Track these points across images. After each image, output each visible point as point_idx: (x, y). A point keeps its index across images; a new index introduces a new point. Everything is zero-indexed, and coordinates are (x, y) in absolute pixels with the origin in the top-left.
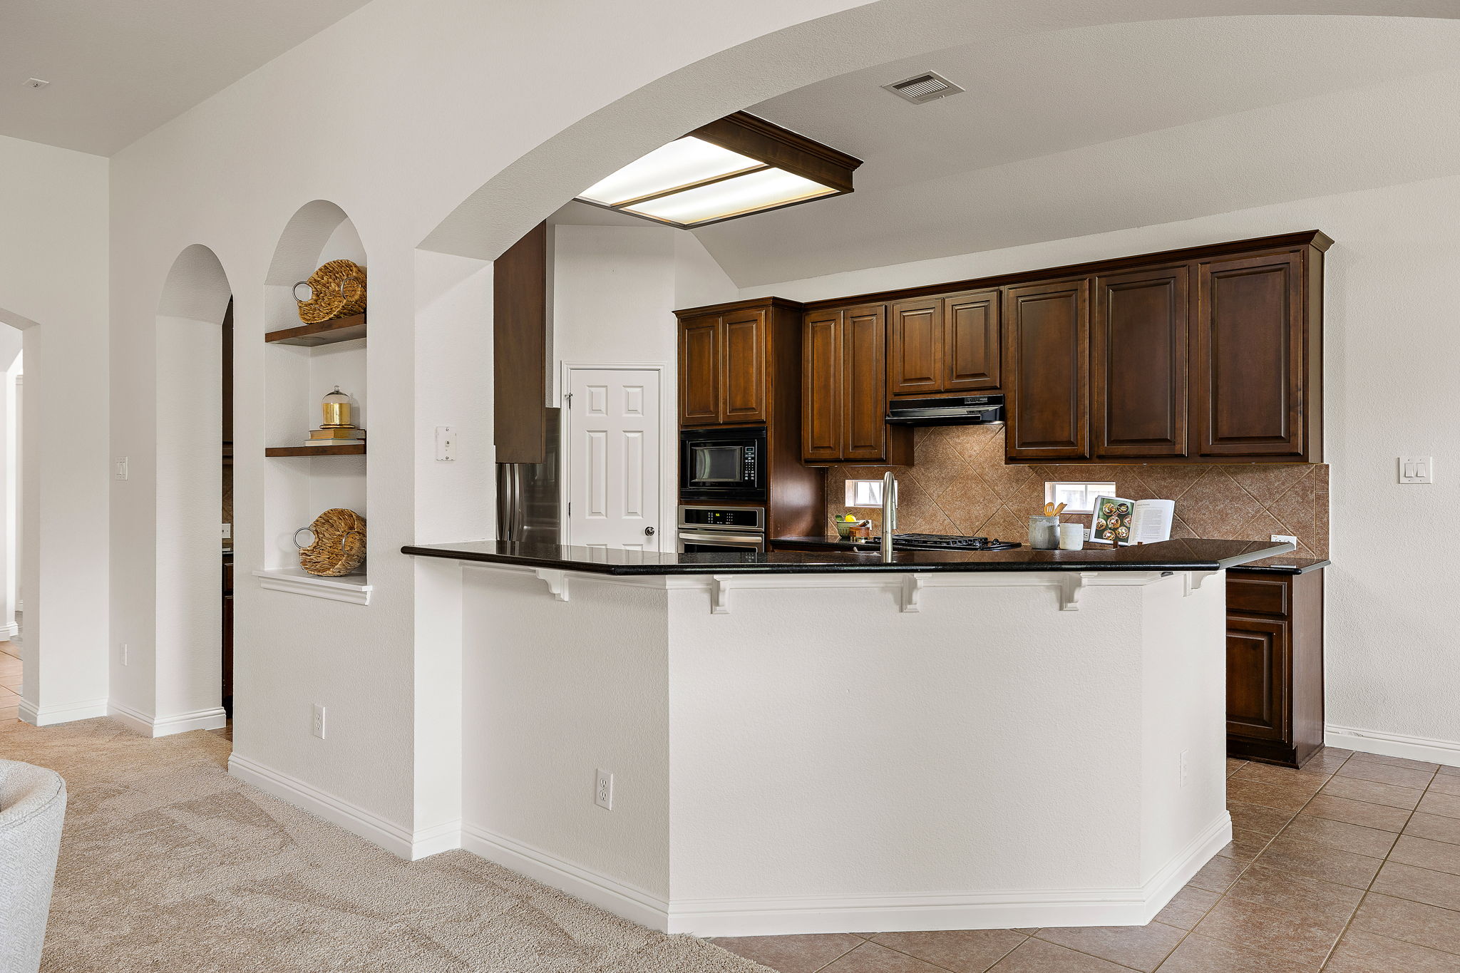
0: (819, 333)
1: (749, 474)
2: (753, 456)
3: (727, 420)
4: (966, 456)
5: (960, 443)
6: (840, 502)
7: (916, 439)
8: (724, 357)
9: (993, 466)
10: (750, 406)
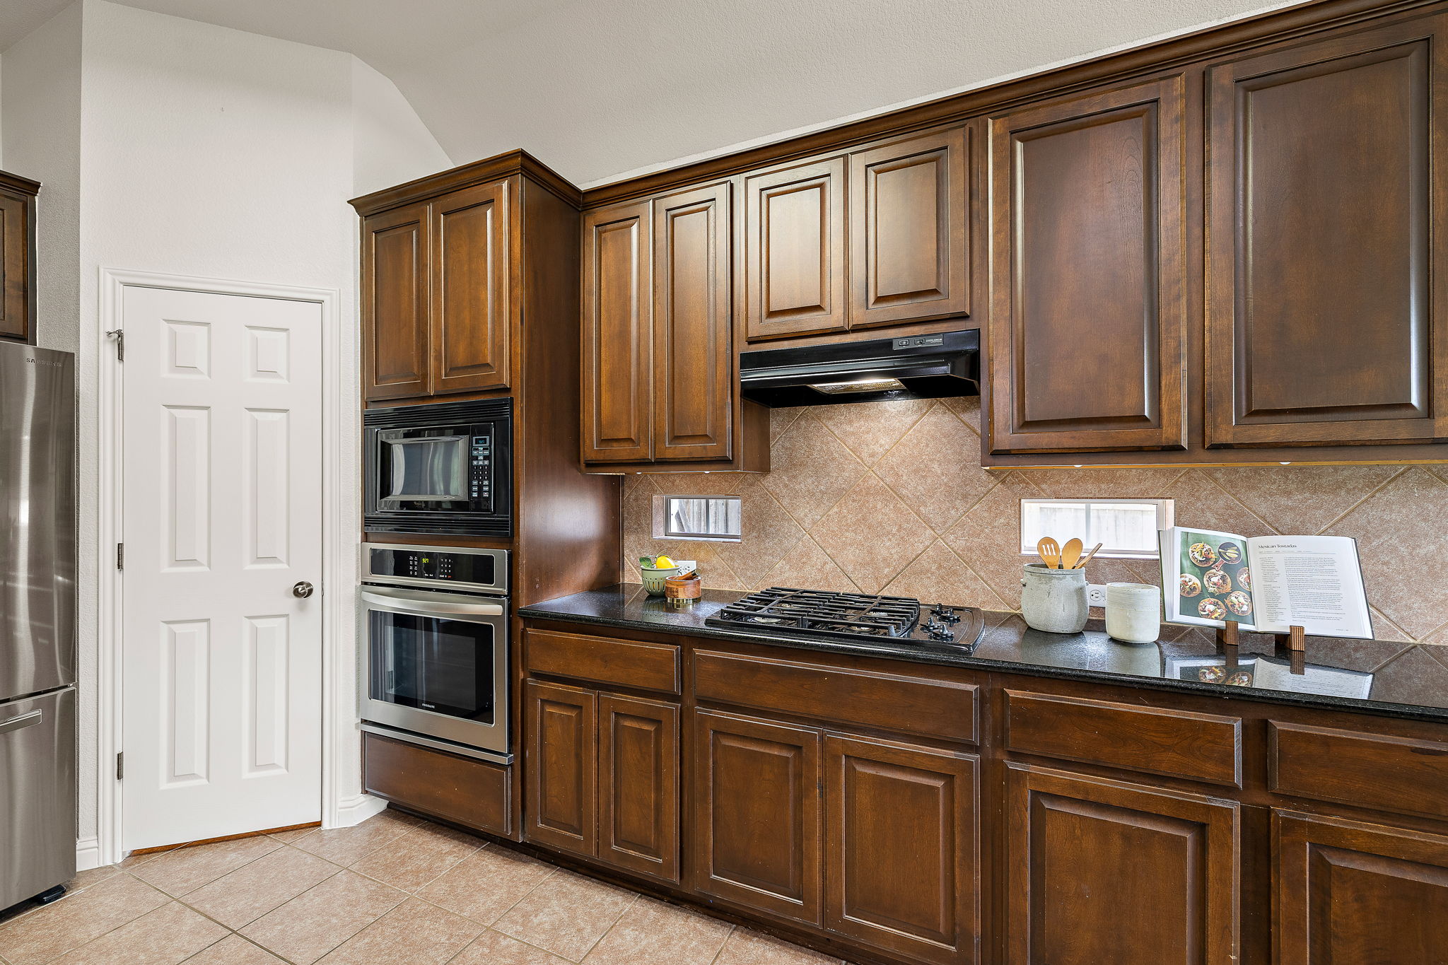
0: (610, 243)
1: (480, 487)
2: (487, 453)
3: (442, 390)
4: (865, 455)
5: (853, 434)
6: (643, 532)
7: (774, 427)
8: (437, 275)
9: (916, 471)
10: (481, 361)
